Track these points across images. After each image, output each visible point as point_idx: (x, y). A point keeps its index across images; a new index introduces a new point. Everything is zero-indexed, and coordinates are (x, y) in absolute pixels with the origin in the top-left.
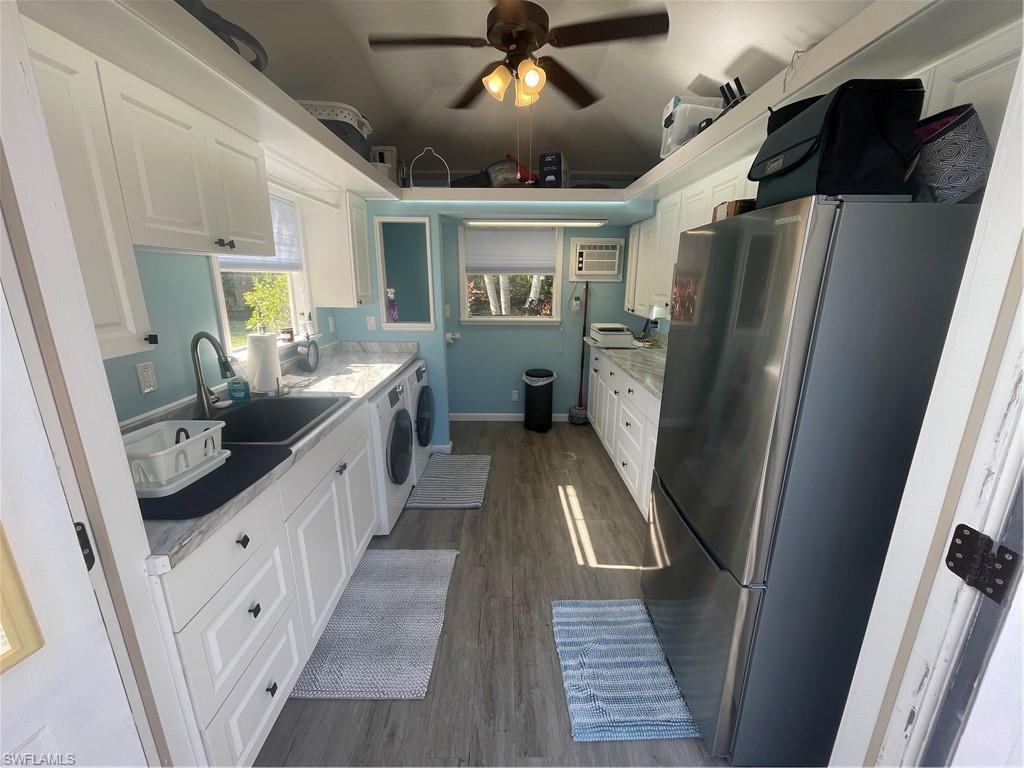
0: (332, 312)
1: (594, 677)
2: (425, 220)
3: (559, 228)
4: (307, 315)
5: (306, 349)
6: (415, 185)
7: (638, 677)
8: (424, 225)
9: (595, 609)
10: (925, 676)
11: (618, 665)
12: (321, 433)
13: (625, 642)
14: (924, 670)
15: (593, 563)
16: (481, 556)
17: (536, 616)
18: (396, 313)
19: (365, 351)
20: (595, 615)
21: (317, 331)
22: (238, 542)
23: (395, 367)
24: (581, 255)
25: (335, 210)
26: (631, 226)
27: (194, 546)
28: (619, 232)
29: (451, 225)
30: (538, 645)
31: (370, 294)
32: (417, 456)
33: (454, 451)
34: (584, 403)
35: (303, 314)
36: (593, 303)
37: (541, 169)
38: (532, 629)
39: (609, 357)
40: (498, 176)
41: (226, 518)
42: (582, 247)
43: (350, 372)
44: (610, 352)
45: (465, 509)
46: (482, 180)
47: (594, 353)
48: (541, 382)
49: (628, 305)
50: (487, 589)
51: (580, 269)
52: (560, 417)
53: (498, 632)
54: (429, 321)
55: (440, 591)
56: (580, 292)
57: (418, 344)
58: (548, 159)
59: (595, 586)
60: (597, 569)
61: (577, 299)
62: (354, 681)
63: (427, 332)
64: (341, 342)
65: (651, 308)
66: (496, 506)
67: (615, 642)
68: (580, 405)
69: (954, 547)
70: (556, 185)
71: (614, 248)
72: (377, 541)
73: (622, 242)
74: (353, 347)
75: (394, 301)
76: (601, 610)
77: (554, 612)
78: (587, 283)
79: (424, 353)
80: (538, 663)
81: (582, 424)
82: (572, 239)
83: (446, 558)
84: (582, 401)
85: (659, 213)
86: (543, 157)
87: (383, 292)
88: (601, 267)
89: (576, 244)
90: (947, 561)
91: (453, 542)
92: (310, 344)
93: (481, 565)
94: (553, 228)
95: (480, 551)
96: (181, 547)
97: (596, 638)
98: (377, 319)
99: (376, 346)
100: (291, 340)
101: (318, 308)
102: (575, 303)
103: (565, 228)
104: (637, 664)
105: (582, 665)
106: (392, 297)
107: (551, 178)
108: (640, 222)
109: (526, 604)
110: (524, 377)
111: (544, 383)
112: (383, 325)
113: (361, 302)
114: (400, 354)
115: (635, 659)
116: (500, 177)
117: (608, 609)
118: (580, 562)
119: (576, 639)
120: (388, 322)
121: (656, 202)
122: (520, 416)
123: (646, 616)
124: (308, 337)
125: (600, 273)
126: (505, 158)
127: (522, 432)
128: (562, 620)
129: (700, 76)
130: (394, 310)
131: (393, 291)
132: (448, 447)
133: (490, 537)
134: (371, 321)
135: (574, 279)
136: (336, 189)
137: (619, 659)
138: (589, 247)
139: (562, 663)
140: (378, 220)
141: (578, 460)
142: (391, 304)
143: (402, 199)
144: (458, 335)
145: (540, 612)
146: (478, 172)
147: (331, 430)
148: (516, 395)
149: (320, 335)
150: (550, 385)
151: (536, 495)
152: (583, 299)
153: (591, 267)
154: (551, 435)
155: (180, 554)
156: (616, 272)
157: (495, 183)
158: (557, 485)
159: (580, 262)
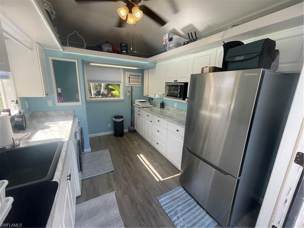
1: (184, 220)
2: (76, 61)
3: (122, 68)
4: (15, 101)
5: (21, 119)
6: (69, 46)
7: (194, 213)
8: (75, 63)
9: (171, 195)
10: (290, 190)
11: (188, 212)
13: (184, 203)
15: (162, 179)
17: (155, 206)
18: (62, 99)
20: (172, 197)
24: (129, 78)
25: (30, 51)
26: (144, 70)
28: (141, 71)
30: (161, 217)
31: (49, 91)
33: (92, 151)
35: (13, 101)
36: (134, 93)
37: (121, 48)
38: (156, 212)
39: (146, 111)
42: (130, 75)
45: (108, 173)
46: (99, 48)
47: (136, 109)
48: (120, 120)
49: (145, 94)
50: (133, 202)
51: (129, 82)
52: (126, 130)
53: (146, 218)
54: (79, 101)
55: (115, 212)
57: (74, 111)
58: (123, 45)
59: (165, 187)
60: (163, 180)
61: (129, 92)
63: (79, 105)
64: (33, 113)
65: (155, 95)
66: (119, 168)
67: (182, 204)
68: (132, 125)
69: (296, 158)
70: (126, 54)
71: (139, 76)
73: (141, 74)
74: (40, 114)
75: (61, 93)
76: (172, 194)
77: (160, 201)
78: (132, 87)
80: (165, 224)
81: (134, 131)
82: (126, 72)
83: (111, 197)
84: (132, 124)
85: (157, 67)
86: (121, 44)
87: (55, 91)
88: (135, 82)
89: (128, 74)
90: (295, 161)
91: (110, 189)
92: (21, 116)
93: (126, 194)
94: (119, 68)
95: (123, 188)
97: (177, 205)
99: (53, 113)
100: (10, 115)
101: (20, 98)
103: (124, 68)
104: (191, 209)
105: (178, 218)
106: (60, 91)
107: (124, 51)
108: (148, 69)
109: (149, 202)
110: (114, 119)
112: (56, 103)
113: (47, 94)
114: (66, 116)
116: (106, 48)
117: (174, 193)
118: (158, 180)
119: (171, 209)
120: (58, 102)
121: (156, 63)
122: (111, 132)
124: (20, 113)
125: (136, 84)
126: (106, 42)
128: (164, 203)
129: (174, 29)
130: (62, 97)
131: (60, 89)
132: (90, 150)
133: (124, 181)
134: (50, 103)
135: (127, 85)
136: (29, 40)
137: (187, 210)
138: (132, 76)
139: (172, 220)
140: (51, 59)
141: (138, 144)
142: (59, 95)
143: (64, 51)
145: (155, 204)
146: (97, 45)
148: (110, 125)
150: (123, 120)
151: (131, 160)
152: (131, 91)
153: (133, 82)
154: (125, 137)
156: (140, 84)
157: (104, 50)
158: (136, 154)
159: (129, 80)
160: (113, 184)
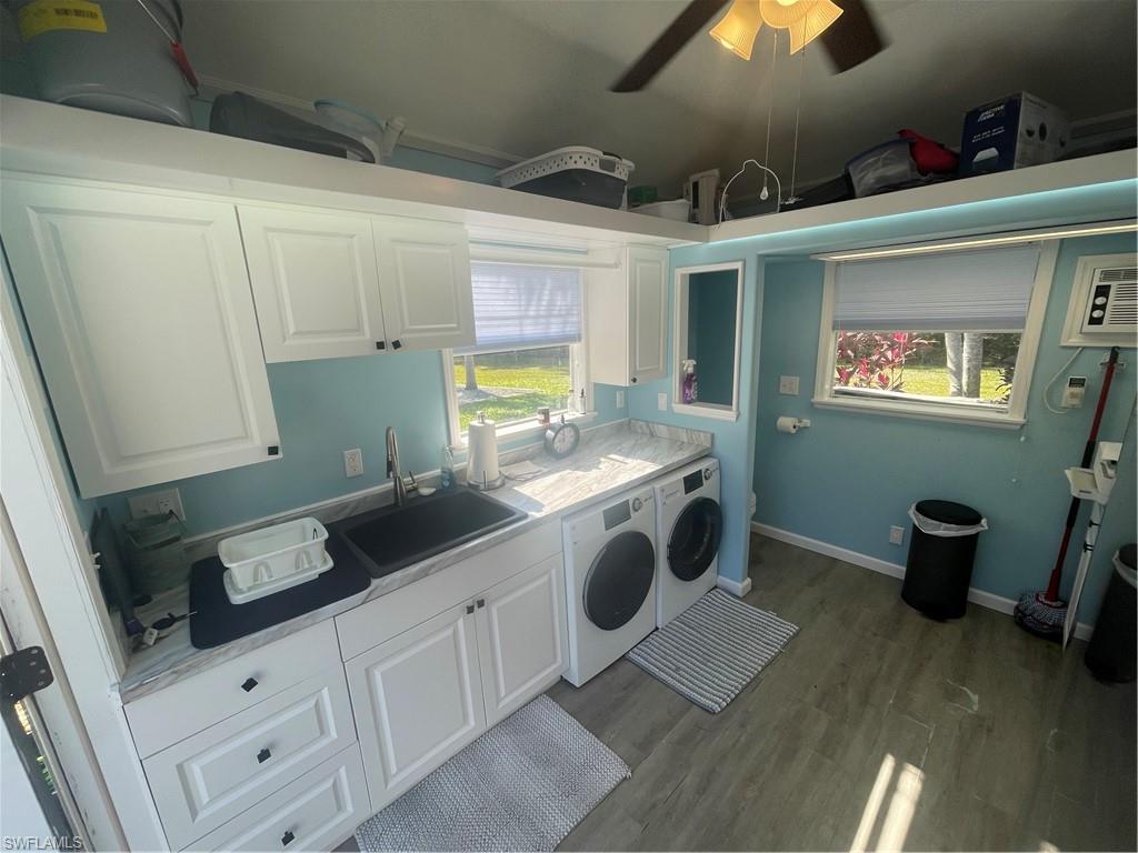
2: (738, 265)
5: (556, 434)
16: (654, 806)
18: (693, 393)
19: (652, 435)
21: (592, 408)
24: (1102, 291)
25: (613, 270)
27: (162, 684)
32: (666, 596)
33: (750, 597)
34: (1062, 594)
37: (967, 137)
40: (865, 176)
41: (221, 659)
43: (593, 467)
45: (693, 702)
46: (842, 190)
51: (1096, 321)
54: (731, 404)
56: (1092, 369)
57: (713, 436)
58: (986, 116)
61: (1078, 383)
63: (725, 422)
64: (630, 422)
66: (743, 726)
68: (1050, 594)
70: (1004, 163)
74: (641, 427)
75: (691, 375)
78: (1114, 351)
79: (719, 448)
82: (1082, 261)
86: (977, 113)
87: (680, 362)
89: (1092, 269)
91: (635, 750)
93: (641, 822)
95: (660, 796)
96: (141, 685)
98: (668, 397)
99: (662, 430)
101: (595, 385)
102: (1068, 390)
103: (1062, 241)
106: (691, 370)
107: (990, 153)
110: (912, 512)
112: (674, 405)
113: (635, 380)
116: (870, 178)
120: (680, 403)
122: (896, 570)
126: (892, 137)
130: (690, 387)
131: (693, 362)
132: (742, 586)
133: (690, 780)
134: (662, 400)
135: (1075, 341)
136: (616, 245)
138: (1129, 274)
140: (683, 272)
142: (687, 381)
143: (708, 242)
144: (807, 422)
146: (840, 175)
148: (898, 535)
149: (596, 413)
150: (975, 536)
152: (1096, 382)
153: (1129, 316)
155: (139, 691)
157: (857, 191)
159: (1095, 307)
160: (660, 750)
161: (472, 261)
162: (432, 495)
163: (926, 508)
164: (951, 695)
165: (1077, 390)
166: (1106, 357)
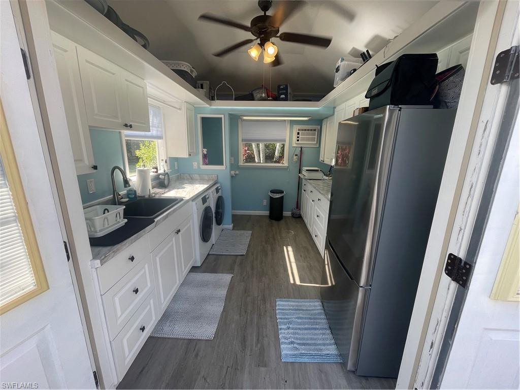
0: (176, 159)
1: (294, 334)
2: (222, 116)
3: (288, 120)
4: (164, 161)
5: (164, 177)
6: (218, 99)
7: (315, 334)
8: (221, 118)
9: (297, 303)
10: (437, 325)
11: (306, 329)
12: (168, 214)
13: (310, 319)
14: (437, 322)
15: (298, 282)
16: (244, 278)
17: (268, 306)
18: (207, 161)
19: (192, 179)
20: (297, 306)
21: (169, 168)
22: (129, 259)
23: (206, 186)
24: (298, 134)
25: (179, 111)
26: (323, 120)
27: (110, 257)
28: (317, 123)
29: (235, 119)
30: (268, 319)
31: (195, 151)
32: (215, 230)
33: (234, 228)
34: (299, 207)
35: (163, 160)
36: (304, 158)
37: (278, 92)
38: (266, 311)
39: (310, 184)
40: (257, 95)
41: (124, 247)
42: (299, 130)
43: (184, 188)
44: (311, 181)
45: (237, 255)
46: (250, 97)
47: (304, 182)
48: (277, 196)
49: (321, 159)
50: (245, 292)
51: (298, 140)
52: (287, 213)
53: (249, 311)
54: (223, 164)
55: (223, 292)
56: (298, 152)
57: (217, 176)
58: (282, 87)
59: (298, 293)
60: (300, 285)
61: (296, 155)
62: (180, 330)
63: (221, 170)
64: (180, 174)
65: (331, 160)
66: (253, 254)
67: (305, 318)
68: (297, 208)
69: (448, 264)
70: (286, 99)
71: (315, 130)
72: (194, 269)
73: (319, 127)
74: (186, 176)
75: (206, 155)
76: (300, 304)
77: (277, 304)
78: (301, 148)
79: (220, 180)
80: (268, 326)
81: (298, 217)
82: (294, 126)
83: (227, 278)
85: (336, 113)
86: (279, 86)
87: (201, 151)
88: (308, 139)
89: (296, 128)
90: (445, 271)
91: (230, 270)
92: (165, 174)
93: (243, 282)
94: (285, 121)
95: (243, 275)
96: (105, 257)
97: (296, 316)
98: (198, 163)
99: (197, 176)
100: (157, 172)
101: (170, 158)
102: (295, 157)
103: (291, 120)
104: (315, 329)
105: (289, 328)
106: (205, 153)
107: (283, 96)
108: (327, 118)
109: (264, 300)
110: (269, 194)
111: (279, 196)
112: (201, 166)
113: (190, 155)
114: (208, 181)
115: (314, 327)
116: (259, 96)
117: (304, 304)
118: (292, 281)
119: (286, 317)
120: (203, 165)
121: (335, 108)
122: (267, 213)
123: (322, 308)
124: (165, 171)
125: (307, 142)
126: (261, 86)
127: (268, 221)
128: (281, 307)
129: (354, 48)
130: (206, 159)
131: (206, 150)
132: (231, 226)
133: (248, 269)
134: (195, 164)
135: (295, 145)
136: (179, 101)
137: (306, 326)
138: (303, 130)
139: (279, 327)
140: (199, 116)
141: (295, 234)
142: (205, 156)
143: (211, 106)
144: (237, 172)
145: (270, 304)
146: (248, 93)
147: (173, 212)
148: (266, 202)
149: (171, 170)
150: (283, 196)
151: (273, 250)
152: (299, 155)
153: (303, 140)
154: (282, 222)
155: (105, 260)
156: (316, 142)
157: (256, 98)
158: (283, 246)
159: (298, 137)
160: (236, 268)
161: (148, 99)
162: (127, 201)
163: (272, 192)
164: (289, 233)
165: (297, 157)
166: (300, 149)
